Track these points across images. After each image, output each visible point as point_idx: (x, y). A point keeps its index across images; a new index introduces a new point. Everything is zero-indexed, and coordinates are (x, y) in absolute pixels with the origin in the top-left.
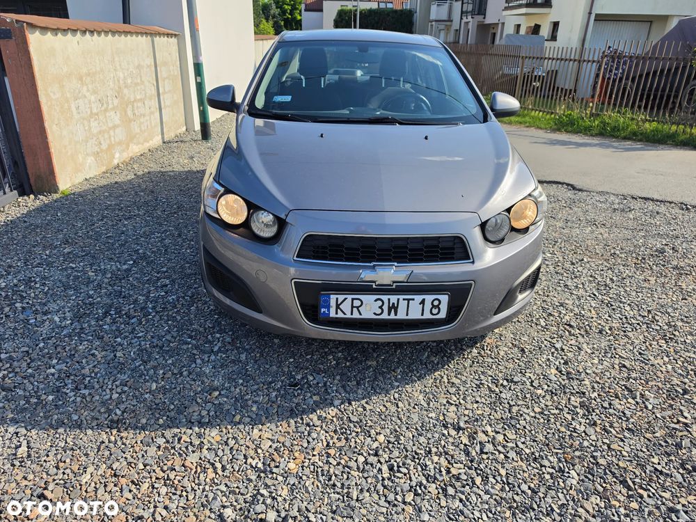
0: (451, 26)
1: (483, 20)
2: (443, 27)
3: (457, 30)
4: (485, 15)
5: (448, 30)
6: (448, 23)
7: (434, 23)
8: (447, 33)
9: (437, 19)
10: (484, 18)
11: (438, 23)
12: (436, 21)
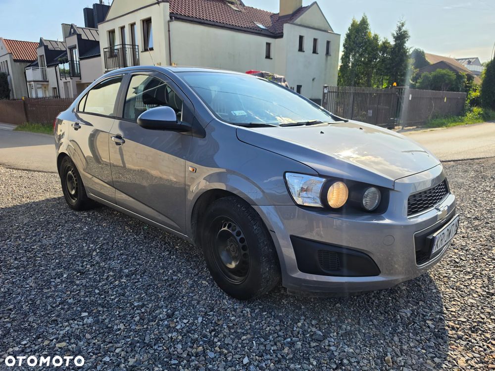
0: (48, 85)
1: (80, 80)
2: (39, 86)
3: (55, 88)
4: (81, 77)
5: (45, 88)
6: (45, 83)
7: (32, 83)
8: (45, 91)
9: (35, 80)
10: (81, 79)
11: (36, 83)
12: (34, 81)
